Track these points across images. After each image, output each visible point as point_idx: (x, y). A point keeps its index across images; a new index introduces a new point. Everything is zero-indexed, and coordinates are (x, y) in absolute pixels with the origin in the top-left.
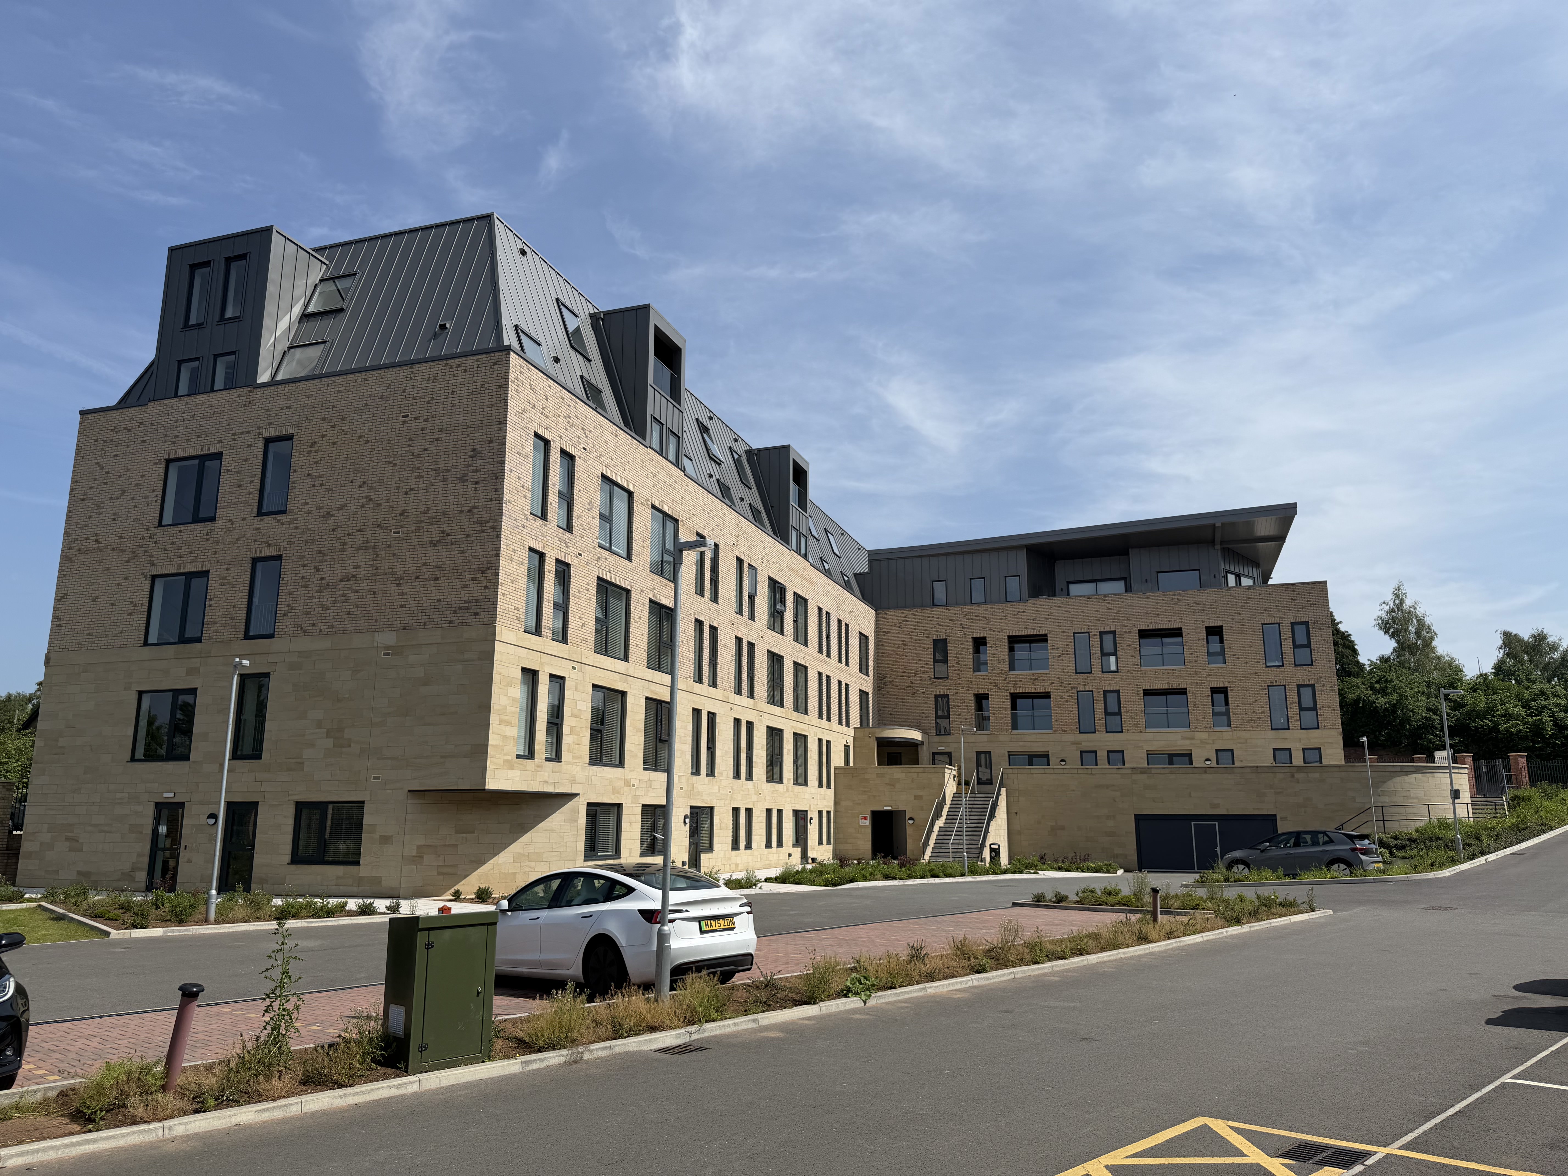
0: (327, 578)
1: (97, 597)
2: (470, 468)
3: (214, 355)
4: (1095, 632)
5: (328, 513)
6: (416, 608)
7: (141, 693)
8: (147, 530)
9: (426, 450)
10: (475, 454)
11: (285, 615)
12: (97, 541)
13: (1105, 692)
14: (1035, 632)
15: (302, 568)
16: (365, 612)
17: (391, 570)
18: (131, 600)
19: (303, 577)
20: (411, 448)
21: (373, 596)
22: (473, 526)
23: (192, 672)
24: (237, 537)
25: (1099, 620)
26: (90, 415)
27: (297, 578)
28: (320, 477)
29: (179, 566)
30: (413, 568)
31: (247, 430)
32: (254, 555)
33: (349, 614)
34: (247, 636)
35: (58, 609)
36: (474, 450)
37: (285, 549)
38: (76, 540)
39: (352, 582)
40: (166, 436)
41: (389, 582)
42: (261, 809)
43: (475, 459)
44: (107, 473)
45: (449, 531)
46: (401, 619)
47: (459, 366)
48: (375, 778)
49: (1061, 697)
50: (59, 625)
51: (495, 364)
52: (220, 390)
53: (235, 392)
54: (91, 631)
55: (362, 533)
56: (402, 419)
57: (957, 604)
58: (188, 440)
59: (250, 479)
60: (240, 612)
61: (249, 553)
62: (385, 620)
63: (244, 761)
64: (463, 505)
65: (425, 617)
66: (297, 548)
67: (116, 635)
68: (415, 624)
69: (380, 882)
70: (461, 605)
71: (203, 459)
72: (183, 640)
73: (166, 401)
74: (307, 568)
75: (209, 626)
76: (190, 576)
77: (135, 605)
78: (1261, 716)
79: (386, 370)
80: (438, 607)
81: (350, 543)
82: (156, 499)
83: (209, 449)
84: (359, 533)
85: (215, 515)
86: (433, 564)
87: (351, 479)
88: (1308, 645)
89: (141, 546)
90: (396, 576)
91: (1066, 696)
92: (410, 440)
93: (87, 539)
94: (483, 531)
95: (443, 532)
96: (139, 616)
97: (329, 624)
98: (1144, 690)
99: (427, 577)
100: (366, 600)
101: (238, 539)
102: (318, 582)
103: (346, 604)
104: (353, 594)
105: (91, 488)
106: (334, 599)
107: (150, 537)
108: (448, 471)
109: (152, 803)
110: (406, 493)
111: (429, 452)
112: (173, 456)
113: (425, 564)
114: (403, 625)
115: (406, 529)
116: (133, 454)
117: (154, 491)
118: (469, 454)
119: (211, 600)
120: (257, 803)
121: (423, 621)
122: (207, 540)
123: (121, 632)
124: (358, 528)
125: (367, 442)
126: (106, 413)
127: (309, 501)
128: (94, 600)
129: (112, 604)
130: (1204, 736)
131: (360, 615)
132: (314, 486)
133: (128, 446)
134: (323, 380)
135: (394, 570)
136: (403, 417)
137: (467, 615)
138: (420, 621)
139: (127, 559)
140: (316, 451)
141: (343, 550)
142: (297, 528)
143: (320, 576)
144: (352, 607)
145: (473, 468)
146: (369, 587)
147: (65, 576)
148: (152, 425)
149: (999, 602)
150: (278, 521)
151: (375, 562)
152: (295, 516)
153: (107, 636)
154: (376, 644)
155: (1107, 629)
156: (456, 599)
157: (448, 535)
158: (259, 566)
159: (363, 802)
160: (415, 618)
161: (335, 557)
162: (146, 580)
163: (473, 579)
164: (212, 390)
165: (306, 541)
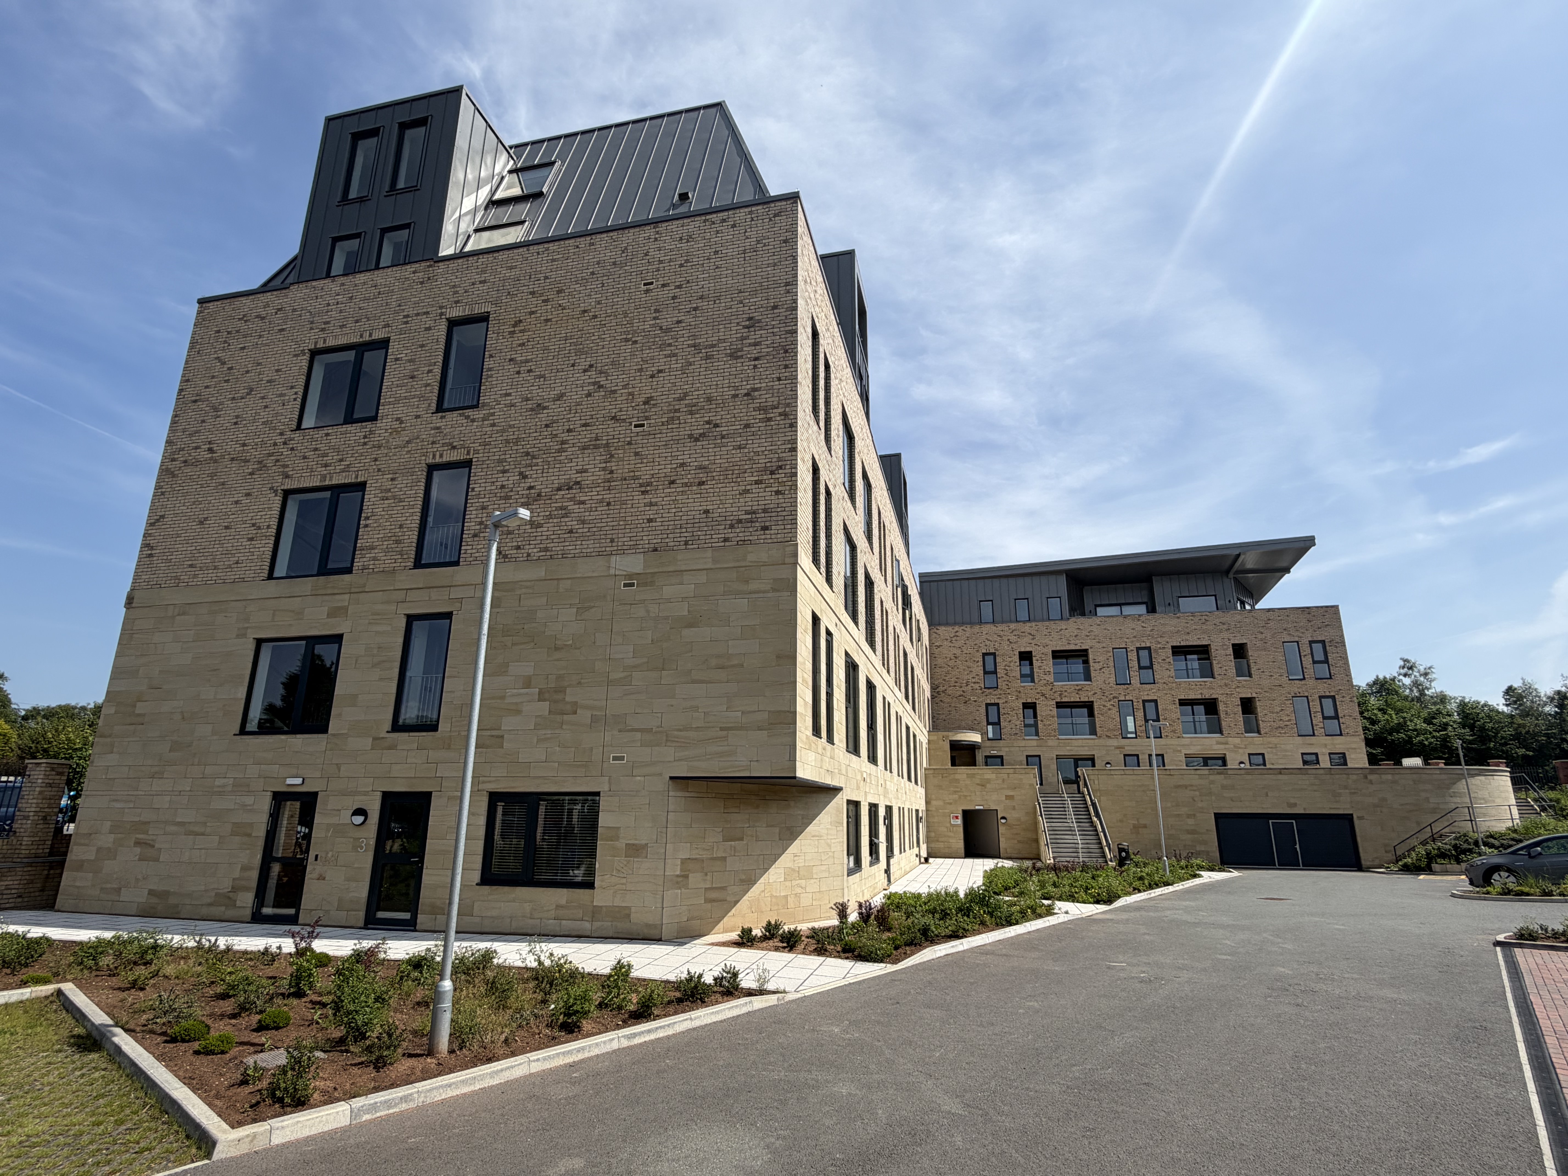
0: (538, 487)
1: (206, 519)
2: (744, 342)
3: (382, 229)
4: (1132, 647)
5: (539, 405)
6: (672, 523)
7: (259, 642)
8: (281, 434)
9: (679, 322)
10: (752, 323)
11: (475, 536)
12: (211, 450)
13: (1144, 701)
14: (1078, 648)
15: (501, 475)
16: (595, 529)
17: (632, 474)
18: (253, 522)
19: (503, 487)
20: (658, 321)
21: (606, 508)
22: (754, 413)
23: (335, 612)
24: (407, 439)
25: (1135, 637)
26: (212, 304)
27: (493, 488)
28: (527, 361)
29: (324, 477)
30: (665, 471)
31: (425, 310)
32: (430, 461)
33: (571, 532)
34: (418, 564)
35: (150, 535)
36: (750, 319)
37: (476, 452)
38: (183, 449)
39: (574, 491)
40: (312, 323)
41: (631, 490)
42: (435, 803)
43: (752, 329)
44: (230, 369)
45: (718, 422)
46: (650, 537)
47: (724, 221)
48: (615, 759)
49: (1104, 706)
50: (150, 556)
51: (775, 215)
52: (388, 267)
53: (410, 268)
54: (194, 562)
55: (588, 428)
56: (644, 288)
57: (1003, 622)
58: (341, 327)
59: (427, 369)
60: (410, 533)
61: (423, 458)
62: (625, 539)
63: (411, 734)
64: (736, 388)
65: (686, 535)
66: (495, 450)
67: (230, 567)
68: (672, 544)
69: (629, 915)
70: (741, 517)
71: (361, 348)
72: (324, 571)
73: (314, 283)
74: (508, 475)
75: (363, 552)
76: (338, 490)
77: (259, 528)
78: (1288, 723)
79: (620, 232)
80: (705, 520)
81: (571, 442)
82: (294, 396)
83: (370, 335)
84: (584, 428)
85: (377, 413)
86: (696, 464)
87: (572, 362)
88: (1326, 661)
89: (270, 455)
90: (641, 481)
91: (1108, 705)
92: (656, 311)
93: (196, 448)
94: (769, 419)
95: (708, 422)
96: (263, 542)
97: (541, 546)
98: (1180, 700)
99: (687, 481)
100: (596, 513)
101: (408, 442)
102: (524, 492)
103: (567, 519)
104: (577, 506)
105: (207, 387)
106: (548, 513)
107: (285, 443)
108: (713, 346)
109: (269, 793)
110: (652, 376)
111: (684, 325)
112: (321, 345)
113: (682, 465)
114: (652, 546)
115: (653, 421)
116: (266, 345)
117: (292, 387)
118: (743, 324)
119: (367, 518)
120: (430, 794)
121: (684, 539)
122: (365, 444)
123: (237, 563)
124: (584, 422)
125: (595, 317)
126: (233, 300)
127: (511, 391)
128: (201, 523)
129: (227, 528)
130: (1237, 741)
131: (588, 534)
132: (518, 373)
133: (260, 336)
134: (531, 248)
135: (636, 474)
136: (645, 284)
137: (751, 530)
138: (679, 539)
139: (250, 470)
140: (521, 331)
141: (561, 451)
142: (493, 425)
143: (528, 485)
144: (575, 523)
145: (749, 341)
146: (601, 497)
147: (163, 493)
148: (294, 310)
149: (1043, 620)
150: (467, 417)
151: (608, 465)
152: (492, 411)
153: (216, 568)
154: (612, 572)
155: (1143, 645)
156: (732, 509)
157: (716, 426)
158: (436, 475)
159: (598, 794)
160: (670, 536)
161: (550, 459)
162: (276, 495)
163: (757, 482)
164: (377, 267)
165: (507, 441)
